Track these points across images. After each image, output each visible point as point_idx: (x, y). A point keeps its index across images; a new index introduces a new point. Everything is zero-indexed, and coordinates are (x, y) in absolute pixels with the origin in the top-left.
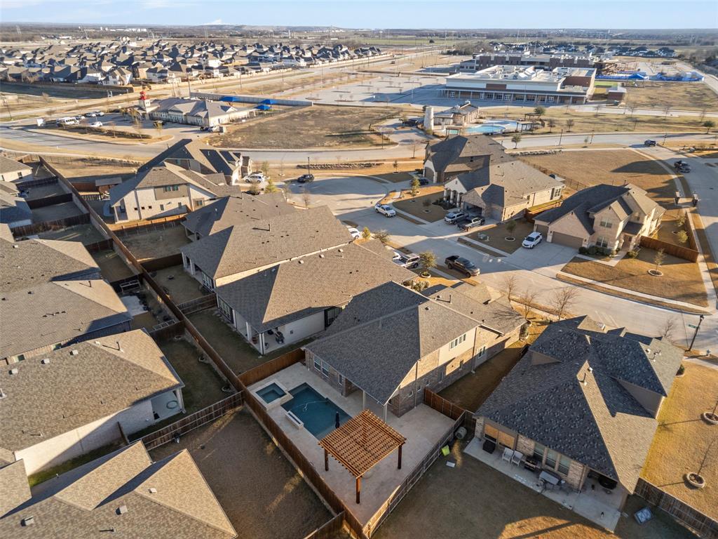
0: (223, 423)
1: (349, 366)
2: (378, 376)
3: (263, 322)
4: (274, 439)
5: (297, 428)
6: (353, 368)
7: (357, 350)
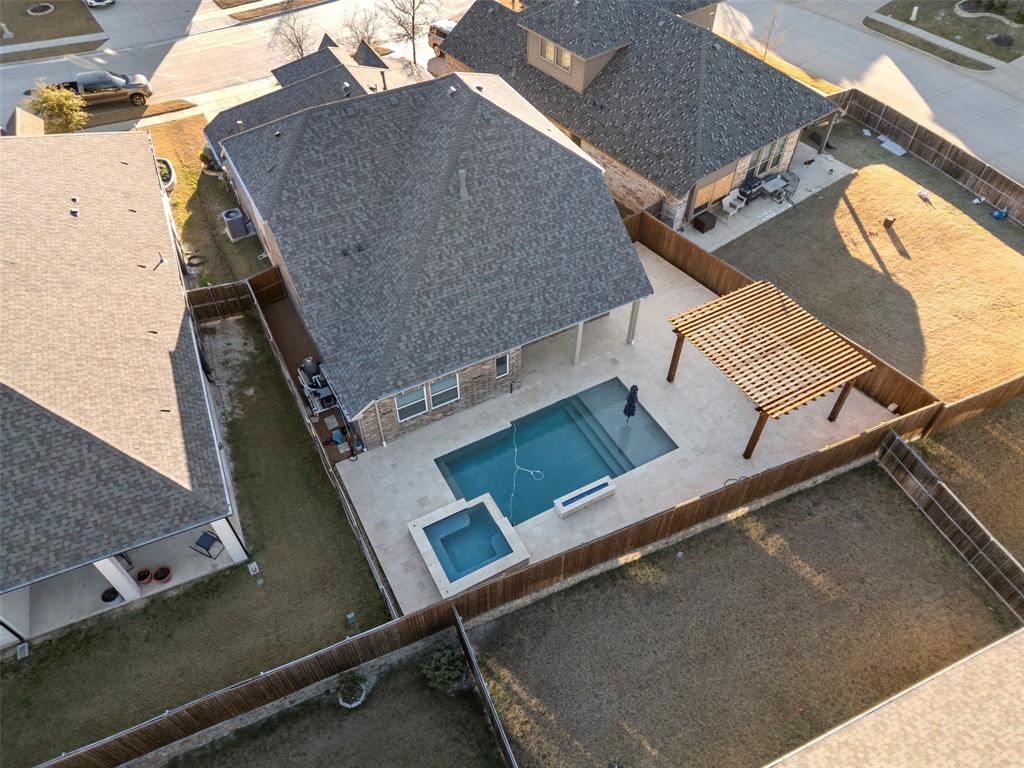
0: (520, 702)
1: (515, 318)
2: (585, 268)
3: (187, 485)
4: (622, 560)
5: (611, 495)
6: (527, 311)
7: (487, 280)
